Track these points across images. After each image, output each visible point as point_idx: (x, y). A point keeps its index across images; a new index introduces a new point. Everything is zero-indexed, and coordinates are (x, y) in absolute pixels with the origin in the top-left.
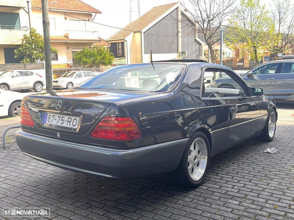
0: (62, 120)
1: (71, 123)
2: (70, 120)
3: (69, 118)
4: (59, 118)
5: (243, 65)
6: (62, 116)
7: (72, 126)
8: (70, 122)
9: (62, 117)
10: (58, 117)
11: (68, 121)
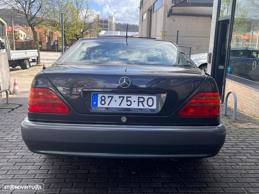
0: (127, 101)
1: (145, 103)
2: (141, 100)
3: (139, 98)
4: (122, 98)
5: (42, 47)
6: (125, 96)
7: (146, 107)
8: (142, 102)
9: (127, 97)
10: (120, 97)
11: (139, 102)
